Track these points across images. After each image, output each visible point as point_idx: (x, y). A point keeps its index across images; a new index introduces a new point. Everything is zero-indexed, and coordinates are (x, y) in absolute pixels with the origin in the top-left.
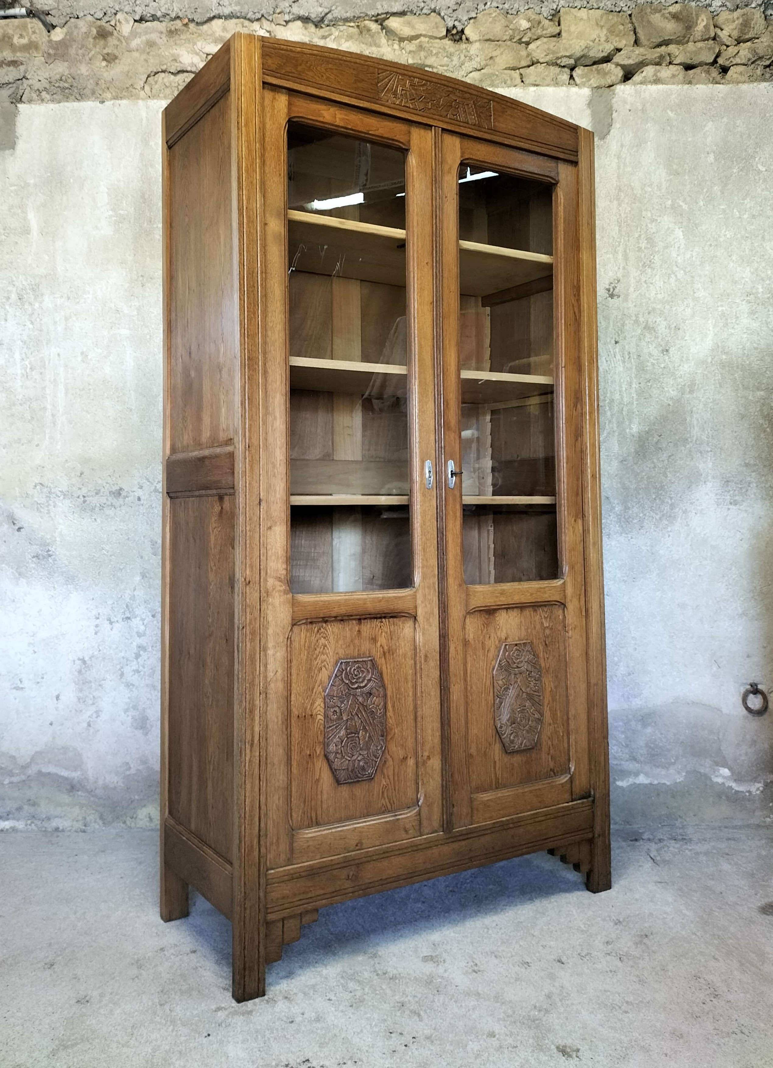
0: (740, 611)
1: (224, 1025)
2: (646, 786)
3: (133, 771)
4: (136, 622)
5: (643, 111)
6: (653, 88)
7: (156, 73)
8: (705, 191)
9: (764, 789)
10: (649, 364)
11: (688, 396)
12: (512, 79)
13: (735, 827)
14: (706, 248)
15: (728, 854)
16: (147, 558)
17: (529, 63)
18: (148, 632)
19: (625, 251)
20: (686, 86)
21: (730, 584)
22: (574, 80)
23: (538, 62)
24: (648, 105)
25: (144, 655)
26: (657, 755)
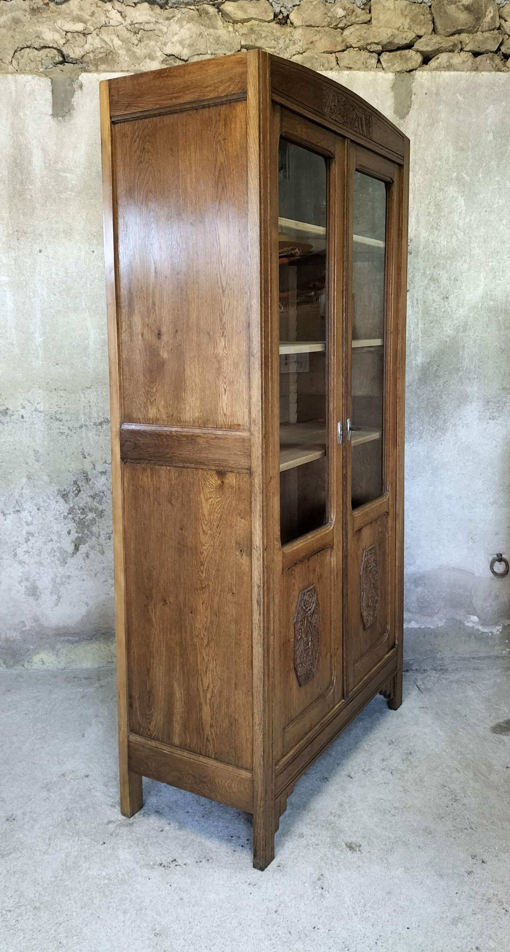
0: (492, 500)
1: (114, 835)
2: (415, 630)
3: (28, 628)
4: (24, 514)
5: (437, 94)
6: (446, 74)
7: (22, 49)
8: (484, 165)
9: (502, 630)
10: (433, 309)
11: (461, 335)
12: (329, 63)
13: (479, 658)
14: (482, 214)
15: (472, 682)
16: (31, 464)
17: (344, 48)
18: (35, 522)
19: (417, 215)
20: (473, 73)
21: (486, 481)
22: (381, 63)
23: (351, 47)
24: (441, 89)
25: (32, 540)
26: (425, 607)
